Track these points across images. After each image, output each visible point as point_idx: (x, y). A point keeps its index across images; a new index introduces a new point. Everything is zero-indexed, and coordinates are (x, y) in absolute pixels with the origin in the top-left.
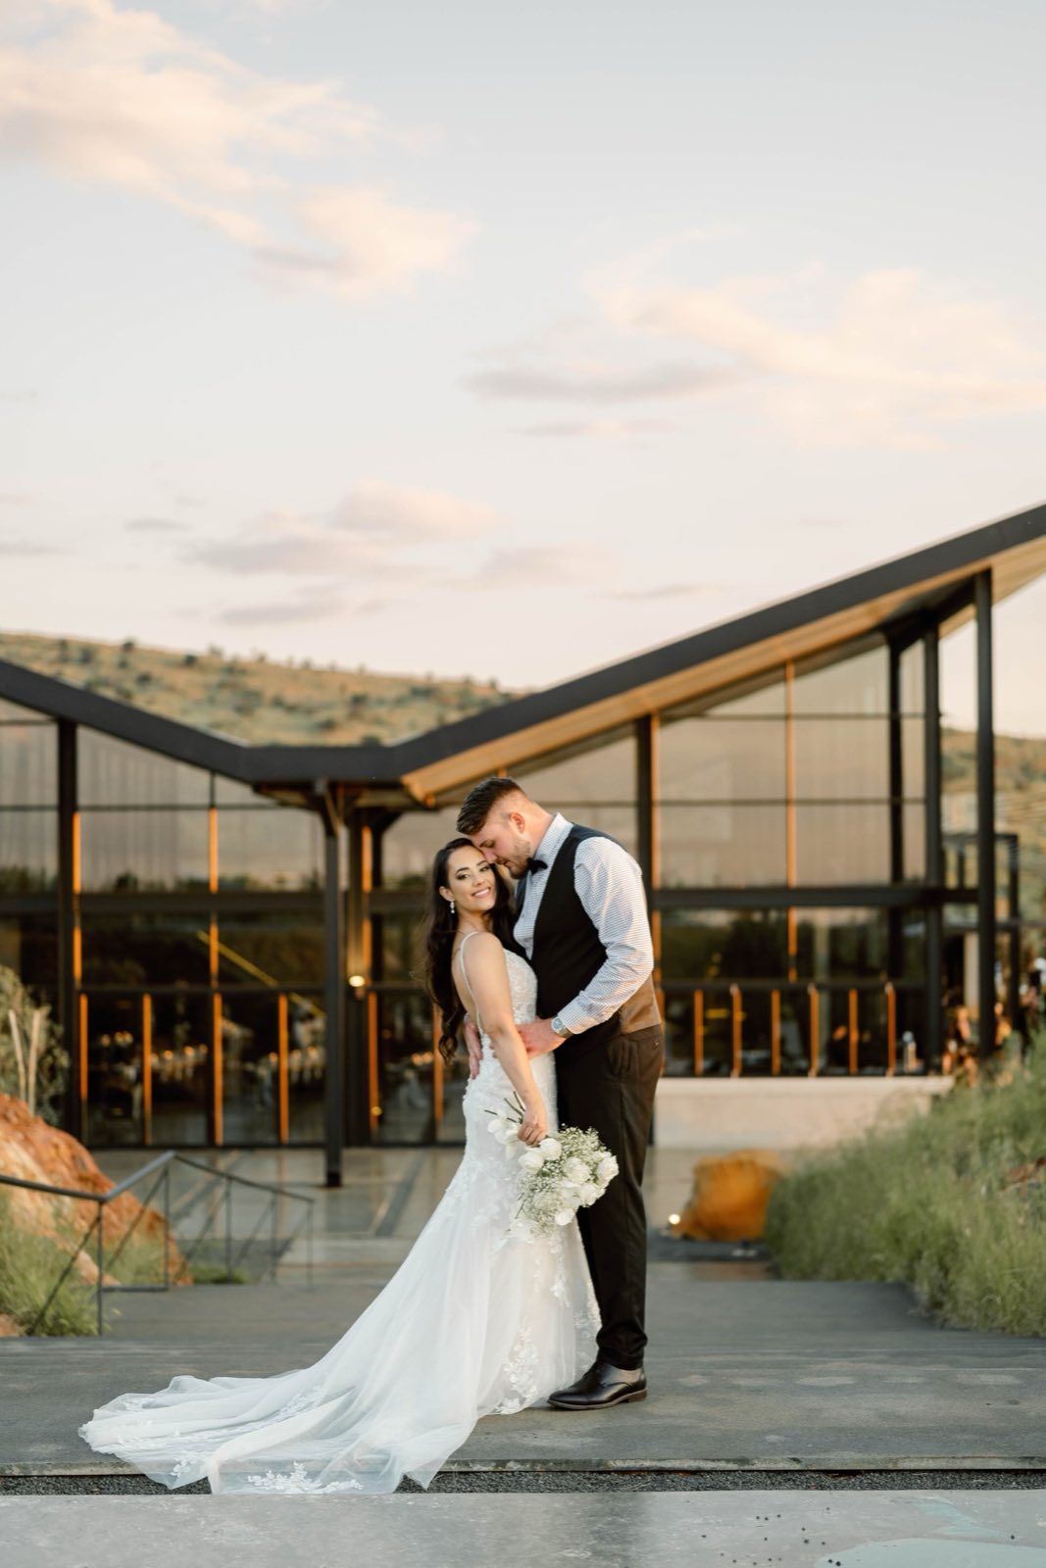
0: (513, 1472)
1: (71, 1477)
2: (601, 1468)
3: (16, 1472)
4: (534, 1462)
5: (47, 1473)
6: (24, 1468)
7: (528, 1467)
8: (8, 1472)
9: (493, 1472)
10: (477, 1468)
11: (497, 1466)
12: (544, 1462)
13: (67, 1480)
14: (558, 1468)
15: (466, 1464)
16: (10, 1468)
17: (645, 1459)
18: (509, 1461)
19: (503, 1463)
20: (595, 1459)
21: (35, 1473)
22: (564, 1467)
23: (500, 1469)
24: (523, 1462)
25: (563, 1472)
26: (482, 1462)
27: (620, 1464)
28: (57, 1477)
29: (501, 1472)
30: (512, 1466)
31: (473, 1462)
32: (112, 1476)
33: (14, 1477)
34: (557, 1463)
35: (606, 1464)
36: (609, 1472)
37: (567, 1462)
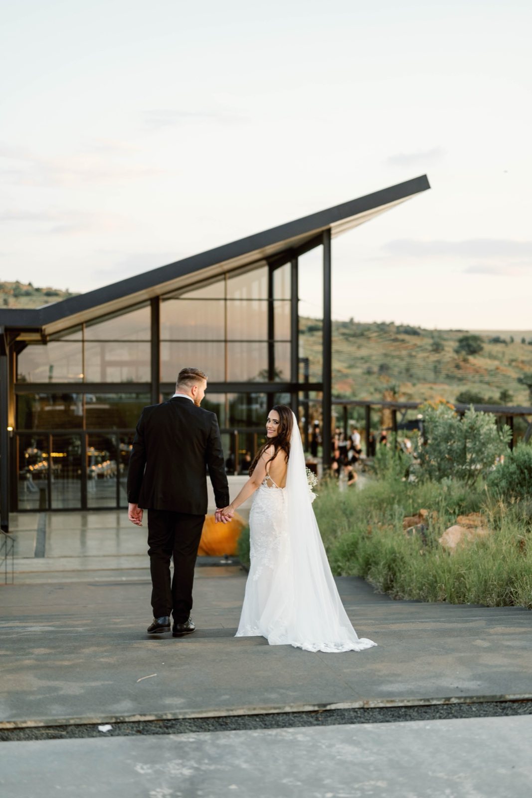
0: (454, 704)
1: (201, 718)
2: (502, 700)
3: (170, 717)
4: (466, 698)
5: (188, 716)
6: (174, 714)
7: (462, 701)
8: (165, 717)
9: (444, 705)
10: (434, 702)
11: (445, 701)
12: (471, 698)
13: (200, 720)
14: (479, 701)
15: (428, 700)
16: (166, 714)
17: (525, 694)
18: (451, 698)
19: (449, 699)
20: (499, 694)
21: (181, 717)
22: (482, 700)
23: (447, 702)
24: (459, 698)
25: (482, 703)
26: (438, 699)
27: (512, 697)
28: (193, 719)
29: (447, 704)
30: (454, 701)
31: (432, 699)
32: (225, 717)
33: (169, 720)
34: (478, 697)
35: (504, 697)
36: (506, 702)
37: (484, 697)
